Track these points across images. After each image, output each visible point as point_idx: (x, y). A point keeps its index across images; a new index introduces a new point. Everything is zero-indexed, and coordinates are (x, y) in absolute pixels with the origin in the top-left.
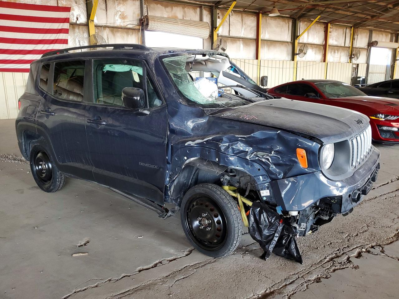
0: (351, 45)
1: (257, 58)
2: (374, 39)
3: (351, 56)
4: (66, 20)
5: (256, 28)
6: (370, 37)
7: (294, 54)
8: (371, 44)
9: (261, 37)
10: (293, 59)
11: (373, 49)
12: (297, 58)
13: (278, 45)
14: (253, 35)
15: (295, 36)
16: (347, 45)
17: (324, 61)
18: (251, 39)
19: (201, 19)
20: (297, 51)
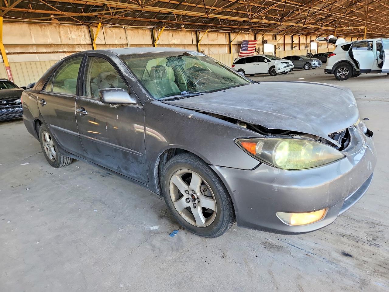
0: (306, 43)
1: (284, 50)
2: (312, 40)
3: (306, 46)
4: (256, 44)
5: (283, 40)
6: (311, 39)
7: (292, 48)
8: (311, 41)
9: (286, 43)
10: (292, 50)
11: (312, 43)
12: (293, 49)
13: (288, 45)
14: (283, 42)
15: (292, 41)
16: (304, 43)
17: (299, 49)
18: (282, 44)
19: (273, 39)
20: (293, 47)
